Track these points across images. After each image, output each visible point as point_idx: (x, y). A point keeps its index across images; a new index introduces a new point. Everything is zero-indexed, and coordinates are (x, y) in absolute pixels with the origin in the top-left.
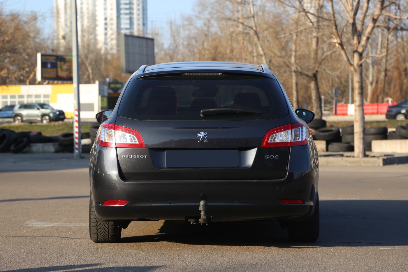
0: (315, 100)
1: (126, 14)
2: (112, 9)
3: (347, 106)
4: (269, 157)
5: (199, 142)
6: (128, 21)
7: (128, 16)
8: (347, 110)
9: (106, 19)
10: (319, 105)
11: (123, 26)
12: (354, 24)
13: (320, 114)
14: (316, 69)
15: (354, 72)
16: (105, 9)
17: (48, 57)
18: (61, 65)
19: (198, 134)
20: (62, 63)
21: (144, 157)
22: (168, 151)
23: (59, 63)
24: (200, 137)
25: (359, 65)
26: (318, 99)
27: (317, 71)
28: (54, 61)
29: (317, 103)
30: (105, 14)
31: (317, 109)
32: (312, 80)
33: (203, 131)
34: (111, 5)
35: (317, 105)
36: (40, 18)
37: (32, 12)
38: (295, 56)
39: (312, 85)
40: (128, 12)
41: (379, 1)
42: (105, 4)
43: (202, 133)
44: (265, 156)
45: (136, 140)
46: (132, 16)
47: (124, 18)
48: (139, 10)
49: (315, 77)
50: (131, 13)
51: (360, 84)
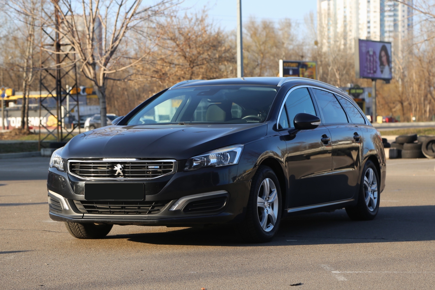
1: (390, 16)
2: (375, 12)
6: (392, 24)
7: (392, 19)
9: (369, 22)
11: (387, 29)
16: (368, 12)
17: (290, 64)
18: (303, 71)
20: (304, 69)
23: (300, 69)
28: (296, 68)
30: (368, 17)
34: (375, 7)
36: (293, 25)
37: (286, 19)
40: (392, 14)
42: (368, 7)
46: (396, 18)
47: (388, 21)
48: (403, 11)
50: (395, 15)
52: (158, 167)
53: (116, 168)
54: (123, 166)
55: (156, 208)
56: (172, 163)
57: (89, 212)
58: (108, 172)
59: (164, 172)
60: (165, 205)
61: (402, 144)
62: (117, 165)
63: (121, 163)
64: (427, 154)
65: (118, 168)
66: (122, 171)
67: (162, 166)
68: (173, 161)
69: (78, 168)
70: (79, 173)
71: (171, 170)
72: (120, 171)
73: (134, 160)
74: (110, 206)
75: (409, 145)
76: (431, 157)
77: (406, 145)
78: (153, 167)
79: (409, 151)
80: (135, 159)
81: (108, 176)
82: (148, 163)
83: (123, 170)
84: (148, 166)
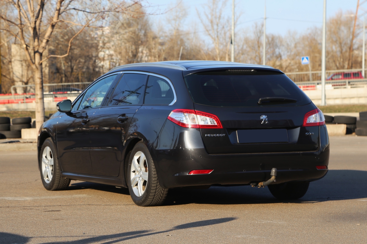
4: (308, 134)
5: (262, 123)
12: (35, 29)
15: (36, 70)
19: (261, 117)
21: (223, 135)
22: (238, 130)
24: (262, 120)
25: (40, 64)
33: (264, 115)
43: (264, 116)
44: (306, 133)
45: (215, 122)
51: (41, 80)
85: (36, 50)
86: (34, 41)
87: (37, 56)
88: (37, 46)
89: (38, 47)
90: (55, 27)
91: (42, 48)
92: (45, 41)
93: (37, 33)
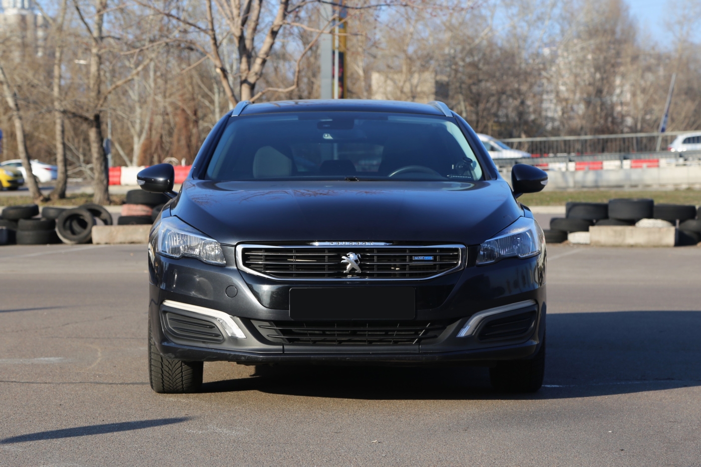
0: (97, 159)
3: (120, 170)
8: (120, 176)
10: (103, 168)
12: (242, 39)
13: (105, 182)
14: (99, 108)
26: (102, 158)
27: (100, 111)
29: (101, 165)
31: (101, 173)
32: (92, 127)
35: (101, 168)
38: (60, 86)
39: (93, 134)
41: (282, 3)
49: (97, 121)
52: (431, 258)
53: (345, 259)
54: (359, 256)
55: (430, 334)
56: (457, 250)
57: (291, 341)
58: (330, 267)
59: (442, 267)
60: (446, 328)
61: (15, 221)
62: (347, 254)
63: (355, 250)
64: (65, 237)
65: (350, 259)
66: (360, 266)
67: (438, 255)
68: (460, 247)
69: (262, 259)
70: (263, 269)
71: (457, 263)
72: (356, 266)
73: (381, 244)
74: (324, 331)
75: (29, 223)
76: (73, 242)
77: (22, 222)
78: (421, 258)
79: (31, 233)
80: (383, 244)
81: (330, 275)
82: (411, 250)
83: (360, 263)
84: (411, 257)
85: (243, 78)
86: (240, 62)
87: (245, 90)
88: (245, 70)
89: (247, 72)
90: (278, 36)
91: (253, 74)
92: (259, 61)
93: (245, 46)
